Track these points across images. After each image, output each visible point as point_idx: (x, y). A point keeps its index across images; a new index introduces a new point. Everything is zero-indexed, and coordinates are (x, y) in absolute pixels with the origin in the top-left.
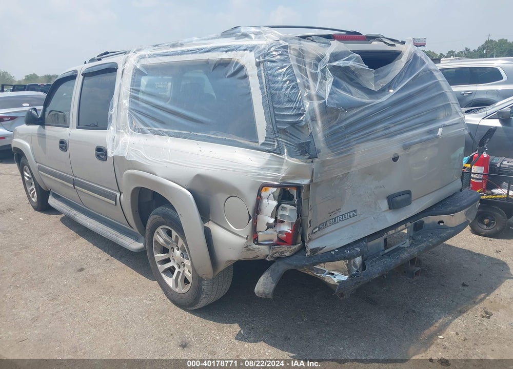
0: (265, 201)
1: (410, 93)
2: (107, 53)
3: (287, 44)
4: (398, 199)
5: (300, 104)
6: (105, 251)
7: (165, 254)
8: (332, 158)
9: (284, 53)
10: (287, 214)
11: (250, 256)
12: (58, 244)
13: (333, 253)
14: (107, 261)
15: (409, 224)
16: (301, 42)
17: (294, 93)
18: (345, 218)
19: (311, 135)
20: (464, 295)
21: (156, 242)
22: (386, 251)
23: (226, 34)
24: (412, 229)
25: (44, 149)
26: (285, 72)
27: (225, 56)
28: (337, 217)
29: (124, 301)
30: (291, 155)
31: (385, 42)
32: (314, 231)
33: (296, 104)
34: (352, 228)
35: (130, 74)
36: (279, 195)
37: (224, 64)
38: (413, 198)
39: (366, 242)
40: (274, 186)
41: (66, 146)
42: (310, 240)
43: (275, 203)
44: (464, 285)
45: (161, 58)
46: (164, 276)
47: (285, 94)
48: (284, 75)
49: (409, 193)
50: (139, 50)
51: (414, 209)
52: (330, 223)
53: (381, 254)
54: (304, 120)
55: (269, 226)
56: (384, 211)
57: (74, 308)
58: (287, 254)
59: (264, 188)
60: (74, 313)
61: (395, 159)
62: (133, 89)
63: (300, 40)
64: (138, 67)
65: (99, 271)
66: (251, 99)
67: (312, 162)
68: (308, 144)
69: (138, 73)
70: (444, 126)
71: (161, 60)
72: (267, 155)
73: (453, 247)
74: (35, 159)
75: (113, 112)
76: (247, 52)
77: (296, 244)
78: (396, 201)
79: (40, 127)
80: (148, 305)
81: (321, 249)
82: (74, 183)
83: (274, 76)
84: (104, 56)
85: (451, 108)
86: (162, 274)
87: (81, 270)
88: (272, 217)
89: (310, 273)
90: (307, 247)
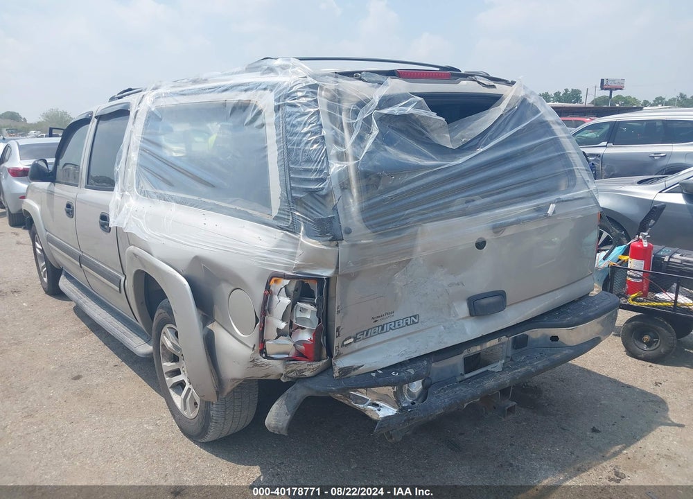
0: (275, 298)
1: (508, 153)
2: (130, 90)
3: (316, 82)
4: (484, 301)
5: (322, 165)
6: (117, 354)
7: (174, 363)
8: (371, 241)
9: (310, 95)
10: (308, 316)
11: (259, 374)
12: (60, 341)
13: (374, 374)
14: (116, 367)
15: (504, 339)
16: (338, 80)
17: (315, 150)
18: (399, 325)
19: (335, 209)
20: (591, 446)
21: (163, 345)
22: (467, 376)
23: (251, 68)
24: (510, 345)
25: (52, 214)
26: (307, 121)
27: (243, 97)
28: (387, 324)
29: (118, 425)
30: (308, 234)
31: (479, 83)
32: (345, 343)
33: (317, 166)
34: (408, 341)
35: (144, 118)
36: (296, 290)
37: (242, 107)
38: (508, 301)
39: (428, 361)
40: (285, 277)
41: (72, 211)
42: (339, 355)
43: (287, 301)
44: (594, 430)
45: (177, 98)
46: (172, 393)
47: (304, 151)
48: (305, 124)
49: (502, 294)
50: (155, 89)
51: (511, 316)
52: (374, 333)
53: (459, 379)
54: (327, 186)
55: (280, 333)
56: (463, 318)
57: (51, 430)
58: (308, 374)
59: (273, 280)
60: (48, 437)
61: (480, 245)
62: (144, 138)
63: (336, 77)
64: (153, 109)
65: (101, 380)
66: (266, 156)
67: (337, 245)
68: (330, 220)
69: (153, 117)
70: (559, 202)
71: (177, 101)
72: (279, 234)
73: (594, 373)
74: (44, 226)
75: (119, 168)
76: (268, 92)
77: (320, 360)
78: (480, 306)
79: (50, 184)
80: (147, 431)
81: (356, 369)
82: (81, 259)
83: (294, 126)
84: (124, 94)
85: (575, 176)
86: (171, 390)
87: (78, 378)
88: (283, 320)
89: (346, 402)
90: (335, 365)
